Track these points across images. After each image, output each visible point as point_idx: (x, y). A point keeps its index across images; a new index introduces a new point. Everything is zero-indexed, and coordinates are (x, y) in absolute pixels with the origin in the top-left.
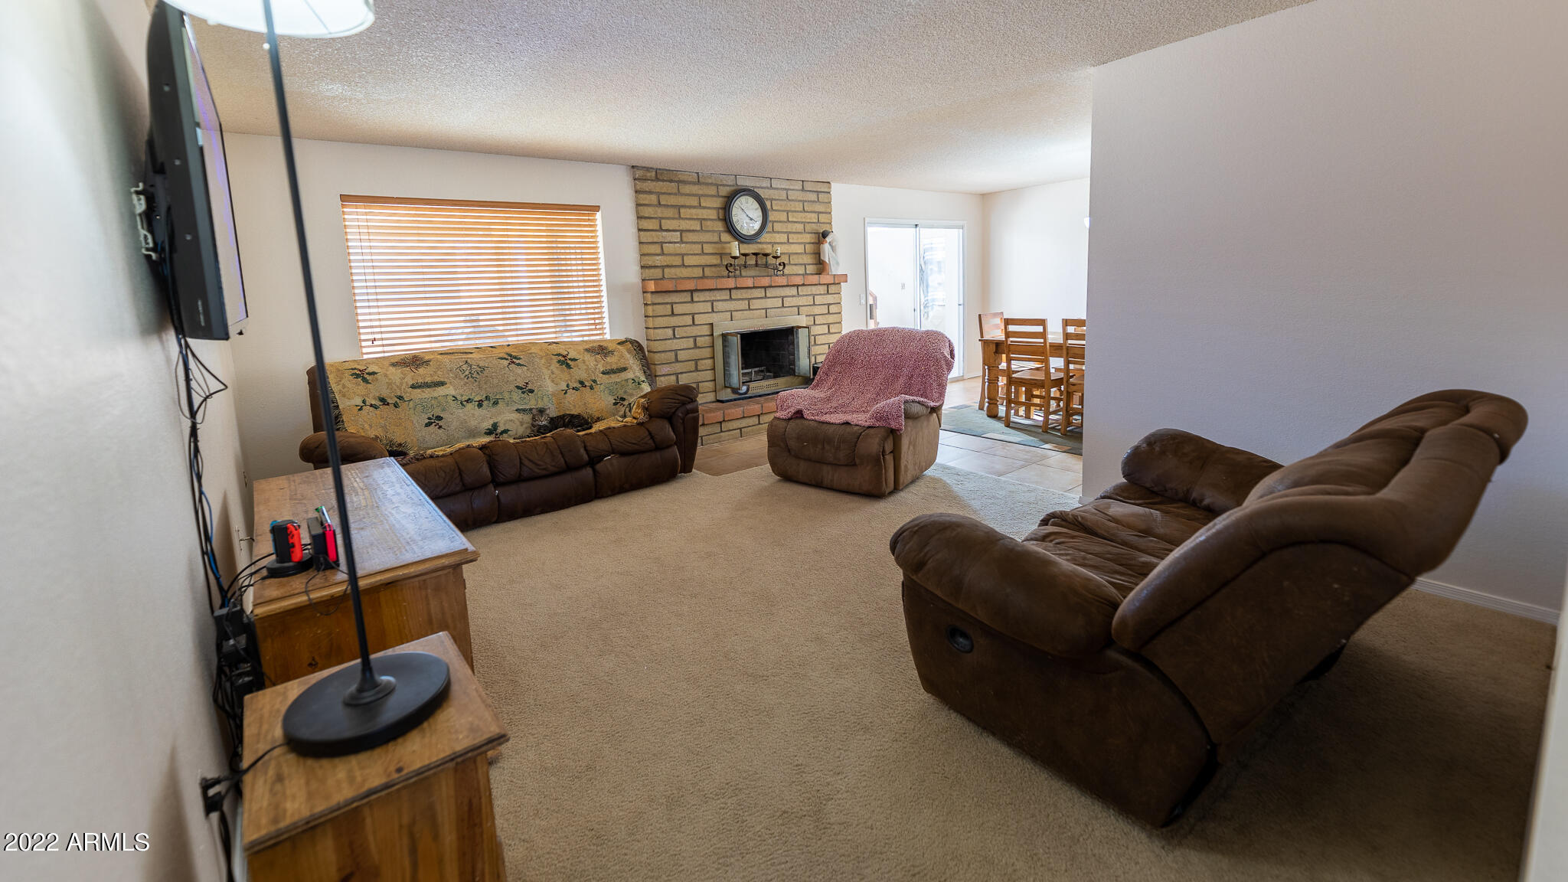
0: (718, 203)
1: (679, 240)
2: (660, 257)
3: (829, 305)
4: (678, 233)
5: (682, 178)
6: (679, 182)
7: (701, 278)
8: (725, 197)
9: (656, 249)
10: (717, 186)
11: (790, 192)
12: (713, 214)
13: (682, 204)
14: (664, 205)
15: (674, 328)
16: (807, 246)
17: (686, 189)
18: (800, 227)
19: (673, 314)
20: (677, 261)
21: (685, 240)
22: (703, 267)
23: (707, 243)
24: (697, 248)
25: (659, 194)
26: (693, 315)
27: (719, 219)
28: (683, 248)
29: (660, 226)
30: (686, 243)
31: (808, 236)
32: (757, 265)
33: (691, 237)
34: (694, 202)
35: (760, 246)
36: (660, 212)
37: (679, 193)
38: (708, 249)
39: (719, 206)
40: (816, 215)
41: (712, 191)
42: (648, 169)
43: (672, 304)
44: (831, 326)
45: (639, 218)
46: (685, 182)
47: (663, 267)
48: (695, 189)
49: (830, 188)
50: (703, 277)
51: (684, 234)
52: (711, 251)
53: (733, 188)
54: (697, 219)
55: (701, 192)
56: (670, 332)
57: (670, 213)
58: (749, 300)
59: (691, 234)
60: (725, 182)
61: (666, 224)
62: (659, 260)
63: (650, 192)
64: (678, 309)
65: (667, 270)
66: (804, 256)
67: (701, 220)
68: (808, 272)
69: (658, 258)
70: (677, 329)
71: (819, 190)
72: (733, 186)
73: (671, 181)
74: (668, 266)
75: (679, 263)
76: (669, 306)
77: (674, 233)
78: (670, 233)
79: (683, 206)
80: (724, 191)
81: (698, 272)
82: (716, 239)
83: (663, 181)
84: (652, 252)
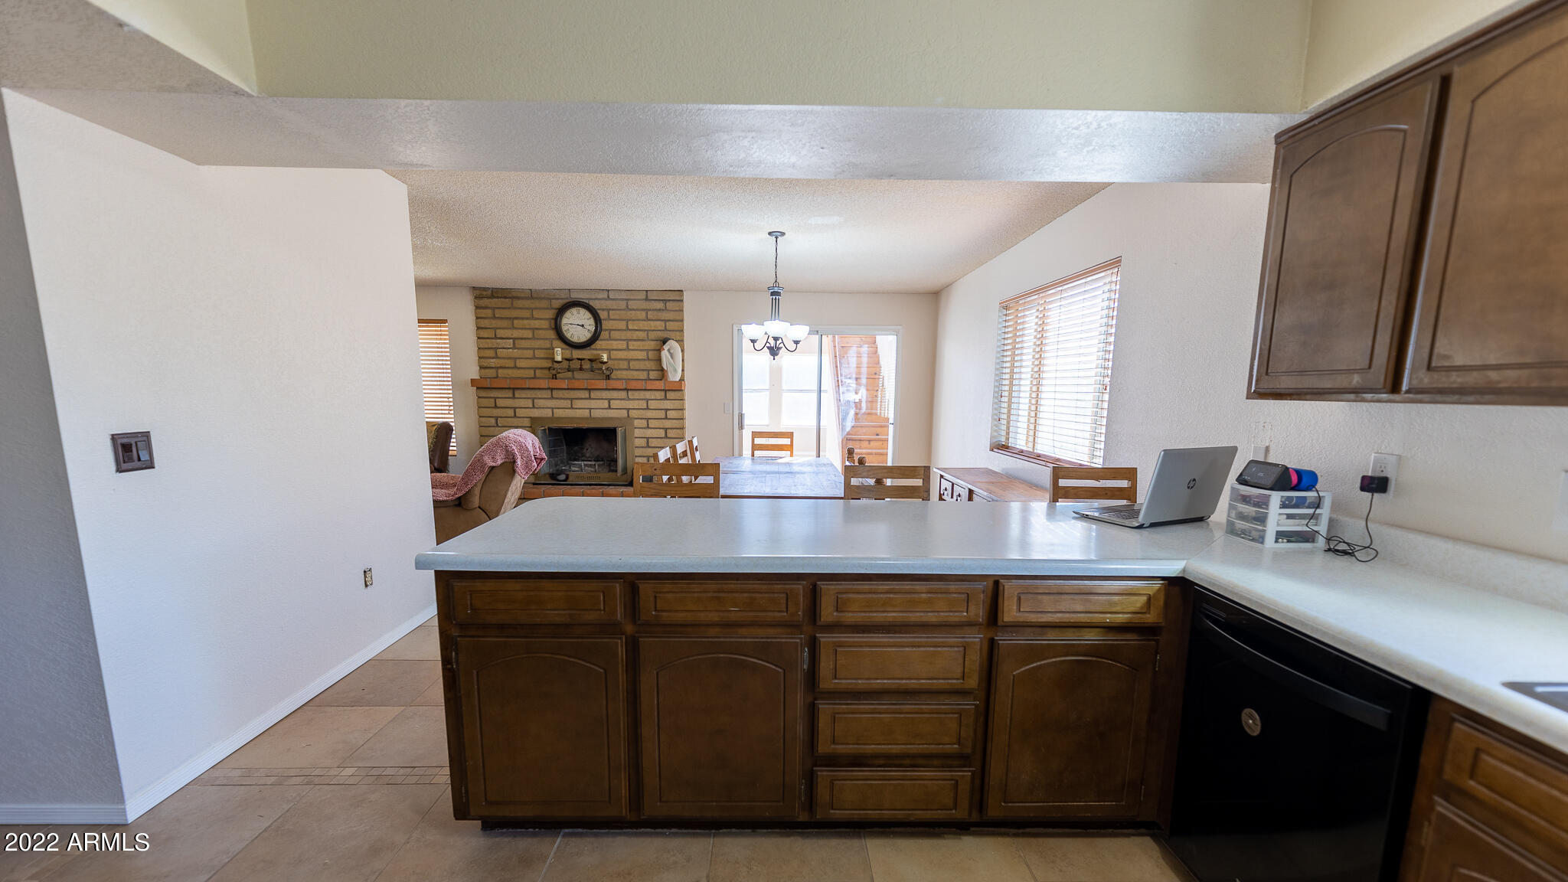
0: (551, 314)
1: (512, 346)
2: (494, 360)
3: (667, 410)
4: (511, 341)
5: (514, 294)
6: (513, 298)
7: (533, 378)
8: (556, 309)
9: (491, 353)
10: (550, 299)
11: (630, 303)
12: (545, 324)
13: (515, 316)
14: (498, 318)
15: (497, 418)
16: (650, 353)
17: (519, 303)
18: (642, 335)
19: (496, 407)
20: (510, 363)
21: (517, 346)
22: (535, 369)
23: (538, 349)
24: (529, 353)
25: (493, 309)
26: (515, 408)
27: (553, 329)
28: (516, 353)
29: (495, 335)
30: (519, 349)
31: (652, 343)
32: (581, 369)
33: (524, 344)
34: (527, 314)
35: (595, 352)
36: (495, 323)
37: (512, 307)
38: (538, 354)
39: (551, 317)
40: (663, 323)
41: (544, 304)
42: (485, 289)
43: (495, 398)
44: (668, 431)
45: (478, 328)
46: (518, 298)
47: (497, 368)
48: (527, 303)
49: (682, 295)
50: (535, 378)
51: (516, 341)
52: (542, 356)
53: (567, 301)
54: (530, 329)
55: (533, 306)
56: (493, 421)
57: (505, 323)
58: (572, 399)
59: (523, 341)
60: (558, 296)
61: (500, 333)
62: (493, 362)
63: (486, 308)
64: (500, 403)
65: (500, 371)
66: (647, 363)
67: (533, 329)
68: (651, 378)
69: (492, 360)
70: (499, 419)
71: (666, 298)
72: (567, 298)
73: (505, 298)
74: (501, 367)
75: (512, 365)
76: (493, 400)
77: (508, 341)
78: (504, 341)
79: (516, 318)
80: (557, 304)
81: (531, 373)
82: (548, 346)
83: (498, 297)
84: (487, 355)
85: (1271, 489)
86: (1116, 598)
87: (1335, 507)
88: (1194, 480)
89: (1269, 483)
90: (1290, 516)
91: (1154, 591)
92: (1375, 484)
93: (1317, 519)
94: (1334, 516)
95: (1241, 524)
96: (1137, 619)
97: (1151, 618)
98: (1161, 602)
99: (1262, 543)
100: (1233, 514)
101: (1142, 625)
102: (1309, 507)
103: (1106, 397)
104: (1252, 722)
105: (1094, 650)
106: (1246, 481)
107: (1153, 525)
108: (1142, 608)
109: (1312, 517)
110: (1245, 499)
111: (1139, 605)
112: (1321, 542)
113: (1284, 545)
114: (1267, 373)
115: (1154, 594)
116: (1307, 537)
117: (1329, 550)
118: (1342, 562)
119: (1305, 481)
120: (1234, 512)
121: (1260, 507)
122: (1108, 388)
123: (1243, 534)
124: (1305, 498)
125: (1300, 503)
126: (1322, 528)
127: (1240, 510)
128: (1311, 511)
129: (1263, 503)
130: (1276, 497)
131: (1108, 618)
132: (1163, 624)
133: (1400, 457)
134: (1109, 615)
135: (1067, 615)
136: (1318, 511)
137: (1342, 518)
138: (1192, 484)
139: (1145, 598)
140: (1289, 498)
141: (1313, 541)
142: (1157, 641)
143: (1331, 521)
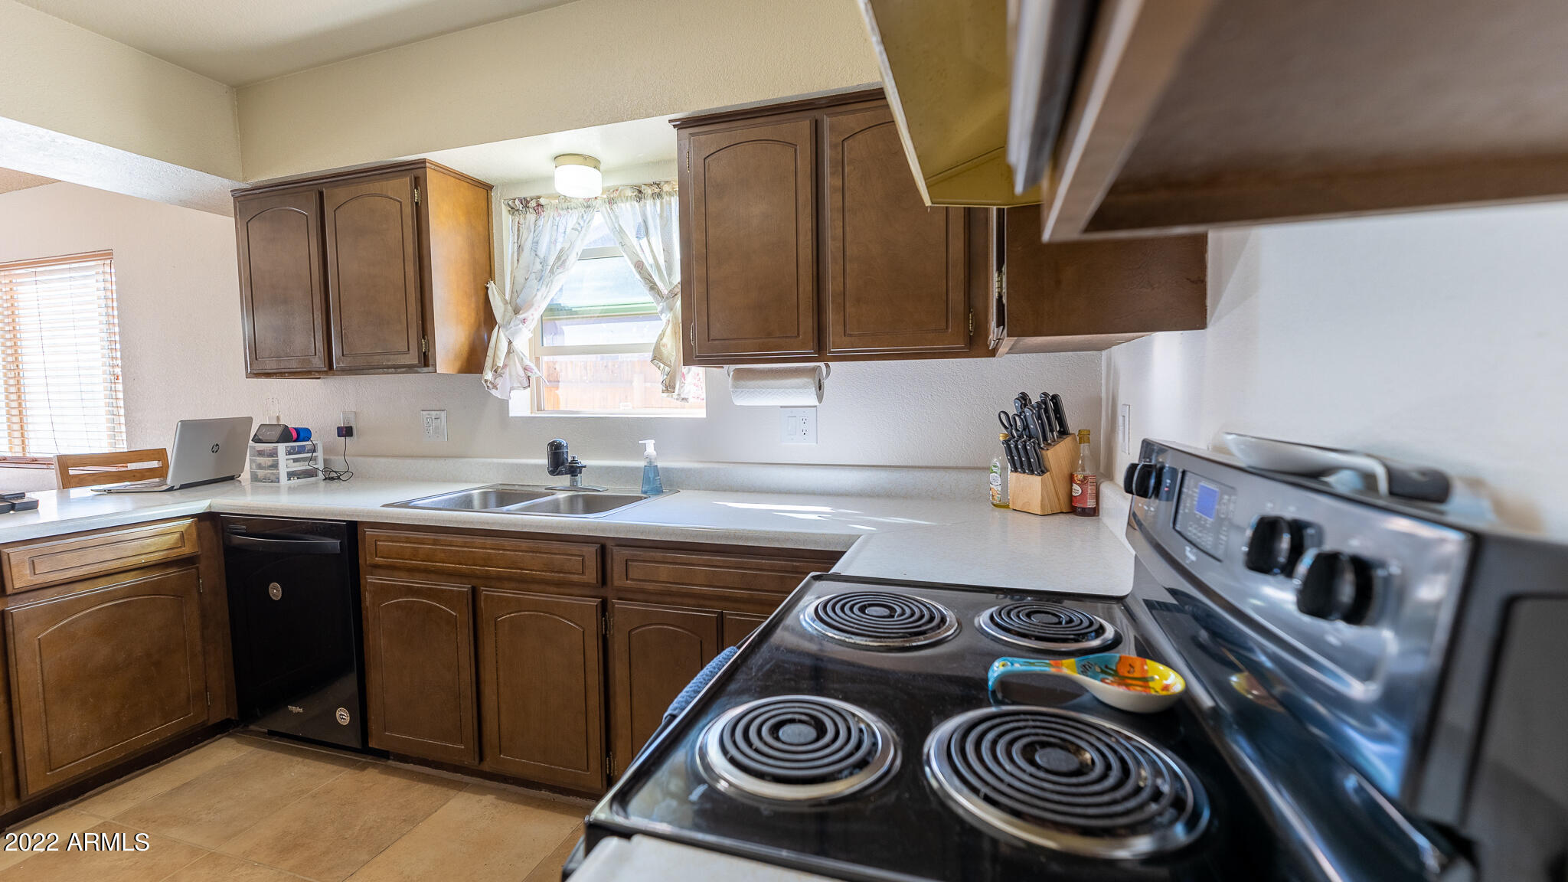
85: (277, 442)
86: (148, 541)
87: (326, 451)
88: (217, 445)
89: (276, 439)
90: (295, 460)
91: (185, 527)
92: (346, 432)
93: (315, 460)
94: (328, 457)
95: (261, 473)
96: (174, 554)
97: (187, 550)
98: (195, 536)
99: (279, 482)
100: (254, 467)
101: (179, 558)
102: (308, 453)
103: (120, 387)
104: (275, 591)
105: (133, 591)
106: (260, 439)
107: (183, 487)
108: (176, 543)
109: (311, 459)
110: (261, 453)
111: (172, 541)
112: (321, 476)
113: (295, 481)
114: (256, 359)
115: (186, 531)
116: (310, 474)
117: (326, 479)
118: (335, 484)
119: (302, 435)
120: (254, 464)
121: (273, 457)
122: (120, 378)
123: (265, 480)
124: (304, 446)
125: (301, 450)
126: (320, 466)
127: (259, 462)
128: (310, 455)
129: (273, 454)
130: (282, 448)
131: (143, 559)
132: (199, 553)
133: (355, 413)
134: (143, 556)
135: (96, 566)
136: (314, 454)
137: (332, 457)
138: (216, 448)
139: (177, 535)
140: (293, 448)
141: (316, 476)
142: (197, 568)
143: (325, 461)
